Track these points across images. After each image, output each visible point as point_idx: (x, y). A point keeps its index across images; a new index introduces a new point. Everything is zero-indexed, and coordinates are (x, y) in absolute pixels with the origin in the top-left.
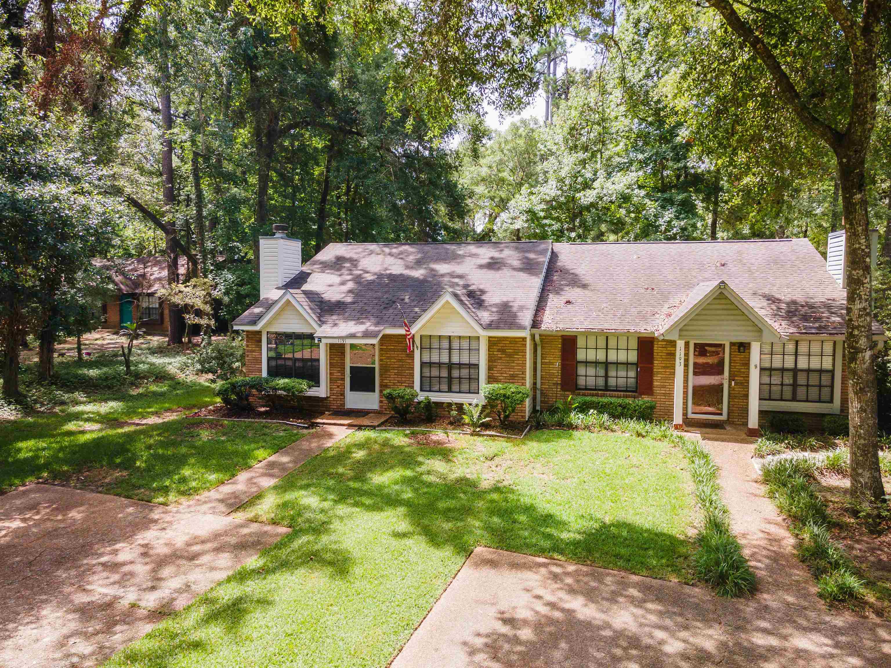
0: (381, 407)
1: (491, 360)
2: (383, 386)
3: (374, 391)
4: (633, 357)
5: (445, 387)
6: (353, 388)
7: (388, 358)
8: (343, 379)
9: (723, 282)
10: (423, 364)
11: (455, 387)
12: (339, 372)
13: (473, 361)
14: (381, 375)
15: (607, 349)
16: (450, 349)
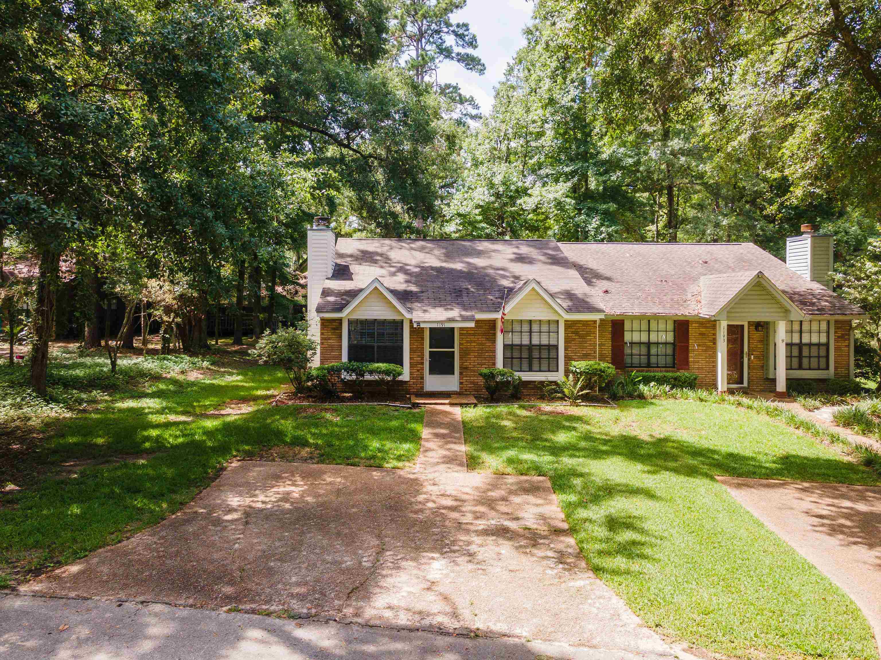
0: (461, 388)
1: (567, 341)
2: (463, 369)
3: (453, 374)
4: (670, 337)
5: (525, 366)
6: (432, 372)
7: (467, 342)
8: (422, 363)
9: (760, 272)
10: (505, 346)
11: (536, 366)
12: (419, 356)
13: (553, 342)
14: (461, 358)
15: (649, 331)
16: (531, 332)
